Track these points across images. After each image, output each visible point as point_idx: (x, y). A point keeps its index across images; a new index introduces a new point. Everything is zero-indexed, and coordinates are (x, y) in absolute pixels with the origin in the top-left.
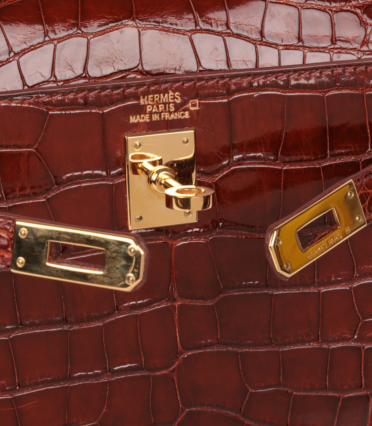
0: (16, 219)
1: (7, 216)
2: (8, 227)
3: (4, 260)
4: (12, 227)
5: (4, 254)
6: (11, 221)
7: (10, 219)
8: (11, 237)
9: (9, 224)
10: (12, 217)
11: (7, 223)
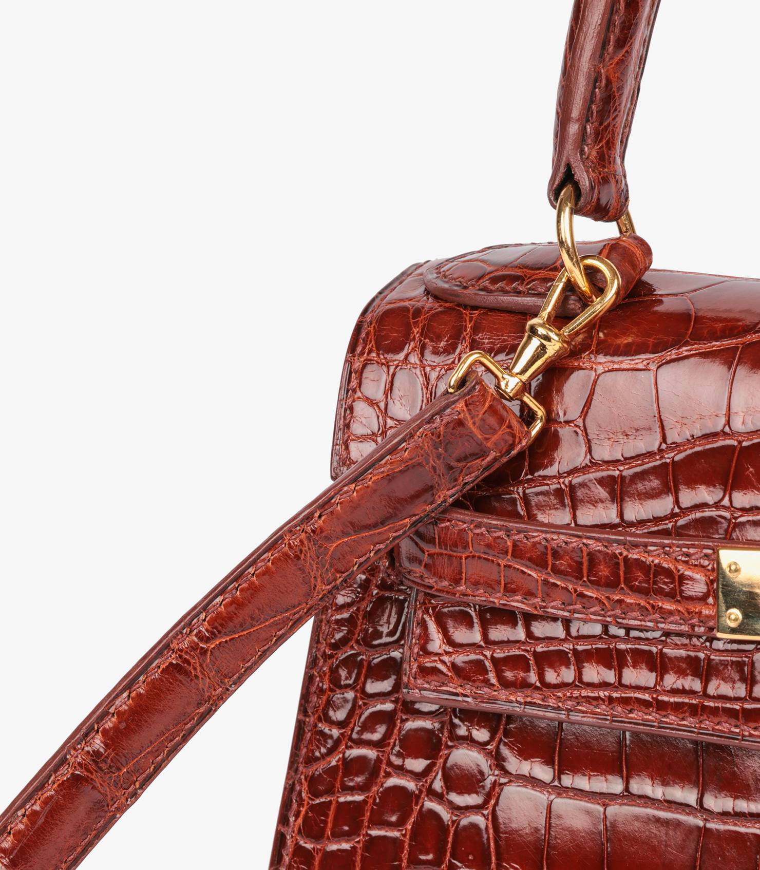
0: (718, 546)
1: (702, 543)
2: (706, 563)
3: (701, 619)
4: (713, 560)
5: (702, 609)
6: (710, 551)
7: (708, 547)
8: (711, 578)
9: (707, 556)
10: (710, 544)
11: (703, 554)
